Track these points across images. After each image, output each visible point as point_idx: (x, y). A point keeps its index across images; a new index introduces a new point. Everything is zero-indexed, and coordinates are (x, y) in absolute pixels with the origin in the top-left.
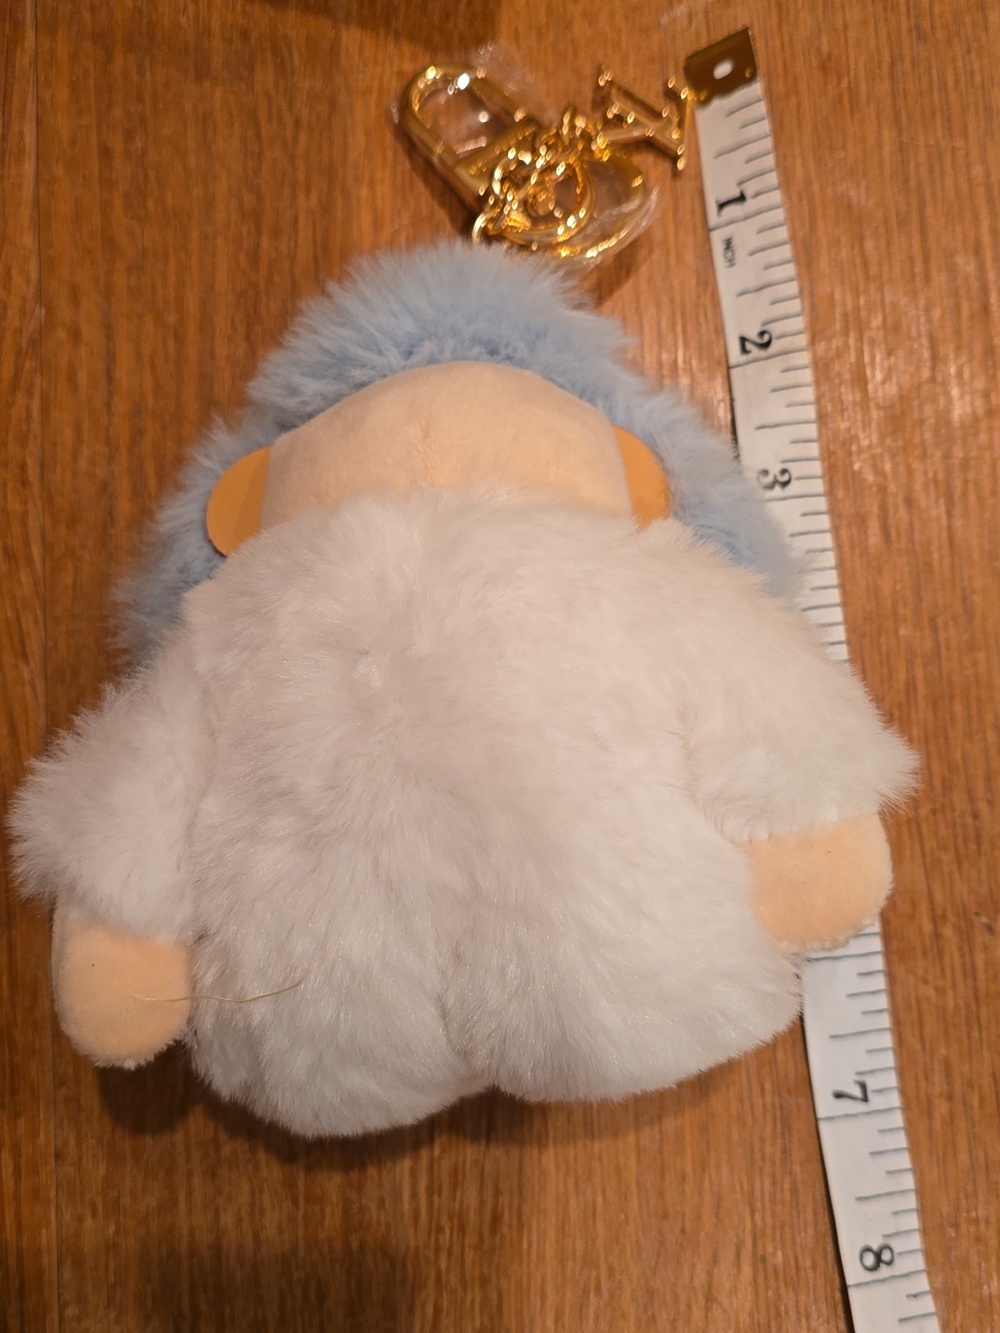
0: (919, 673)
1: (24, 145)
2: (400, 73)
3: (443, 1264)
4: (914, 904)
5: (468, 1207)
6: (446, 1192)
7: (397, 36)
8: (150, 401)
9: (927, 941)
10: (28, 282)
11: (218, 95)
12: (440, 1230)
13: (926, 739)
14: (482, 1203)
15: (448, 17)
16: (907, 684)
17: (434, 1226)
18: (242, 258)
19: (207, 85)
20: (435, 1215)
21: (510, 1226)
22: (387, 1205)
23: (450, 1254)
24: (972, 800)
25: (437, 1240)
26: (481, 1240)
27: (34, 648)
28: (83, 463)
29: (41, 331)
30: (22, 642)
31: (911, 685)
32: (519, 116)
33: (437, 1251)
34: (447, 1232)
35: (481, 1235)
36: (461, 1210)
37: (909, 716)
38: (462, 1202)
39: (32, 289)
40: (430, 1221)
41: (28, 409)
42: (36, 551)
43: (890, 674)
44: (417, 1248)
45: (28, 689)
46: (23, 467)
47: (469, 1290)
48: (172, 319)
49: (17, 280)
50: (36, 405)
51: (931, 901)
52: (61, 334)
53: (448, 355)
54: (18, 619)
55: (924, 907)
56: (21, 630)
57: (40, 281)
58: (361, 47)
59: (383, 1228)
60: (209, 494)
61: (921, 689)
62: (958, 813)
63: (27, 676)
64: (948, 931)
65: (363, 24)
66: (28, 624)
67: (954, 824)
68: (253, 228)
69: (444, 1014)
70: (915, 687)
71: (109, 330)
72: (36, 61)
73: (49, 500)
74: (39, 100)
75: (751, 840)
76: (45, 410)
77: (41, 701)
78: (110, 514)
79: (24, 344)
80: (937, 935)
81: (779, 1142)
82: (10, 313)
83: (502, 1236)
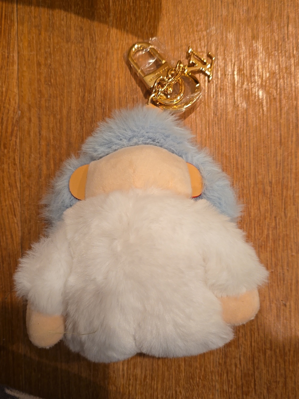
0: (270, 232)
1: (14, 60)
2: (128, 44)
3: (131, 388)
4: (265, 297)
5: (138, 374)
6: (132, 370)
7: (127, 31)
8: (52, 141)
9: (268, 307)
10: (15, 103)
11: (73, 47)
12: (130, 380)
13: (271, 251)
14: (142, 373)
15: (143, 26)
16: (267, 235)
17: (128, 379)
18: (80, 98)
19: (70, 44)
20: (129, 376)
21: (149, 379)
22: (116, 372)
23: (132, 386)
24: (283, 269)
25: (129, 382)
26: (141, 383)
27: (18, 214)
28: (32, 160)
29: (19, 118)
30: (14, 211)
31: (268, 236)
32: (164, 62)
33: (129, 385)
34: (132, 380)
35: (141, 381)
36: (136, 375)
37: (267, 245)
38: (136, 372)
39: (17, 105)
40: (127, 377)
41: (16, 142)
42: (18, 185)
43: (262, 232)
44: (123, 384)
45: (16, 225)
46: (14, 159)
47: (137, 395)
48: (58, 117)
49: (12, 102)
50: (18, 140)
51: (269, 297)
52: (25, 119)
53: (141, 142)
54: (13, 204)
55: (267, 298)
56: (14, 208)
57: (19, 103)
58: (116, 34)
59: (114, 378)
60: (70, 177)
61: (271, 236)
62: (279, 272)
63: (16, 221)
64: (273, 305)
65: (117, 28)
66: (16, 206)
67: (277, 276)
68: (83, 90)
69: (135, 339)
70: (269, 236)
71: (40, 119)
72: (17, 33)
73: (22, 170)
74: (18, 46)
75: (222, 297)
76: (21, 142)
77: (20, 228)
78: (40, 175)
79: (14, 121)
80: (270, 306)
81: (224, 360)
82: (10, 112)
83: (147, 382)
